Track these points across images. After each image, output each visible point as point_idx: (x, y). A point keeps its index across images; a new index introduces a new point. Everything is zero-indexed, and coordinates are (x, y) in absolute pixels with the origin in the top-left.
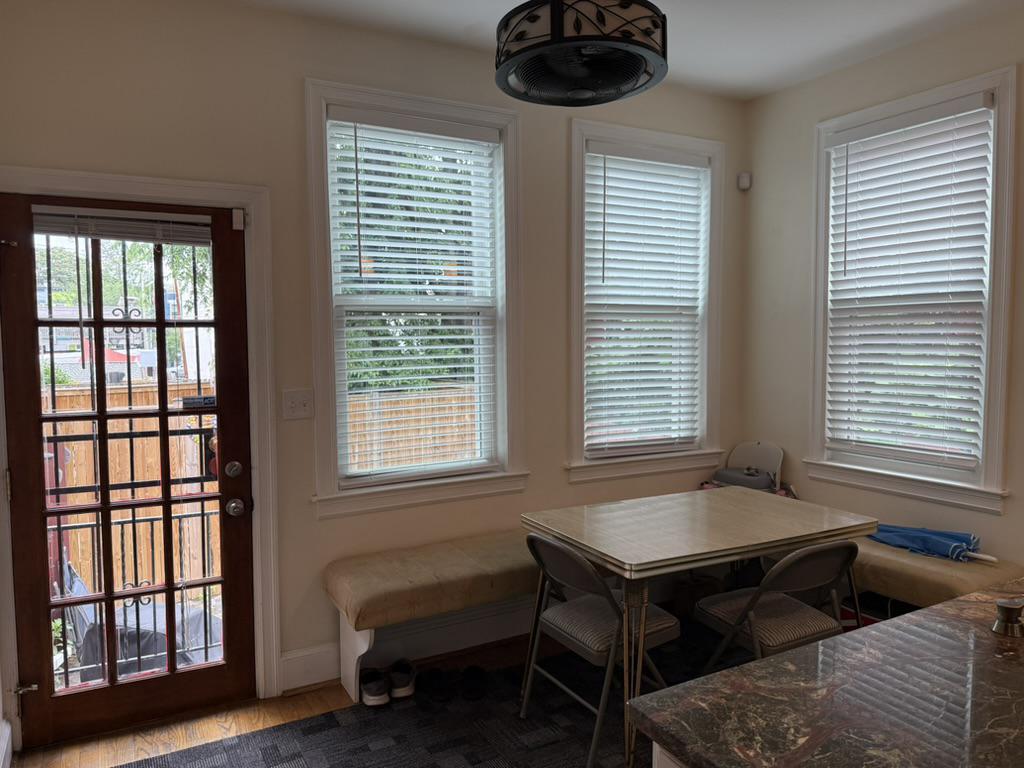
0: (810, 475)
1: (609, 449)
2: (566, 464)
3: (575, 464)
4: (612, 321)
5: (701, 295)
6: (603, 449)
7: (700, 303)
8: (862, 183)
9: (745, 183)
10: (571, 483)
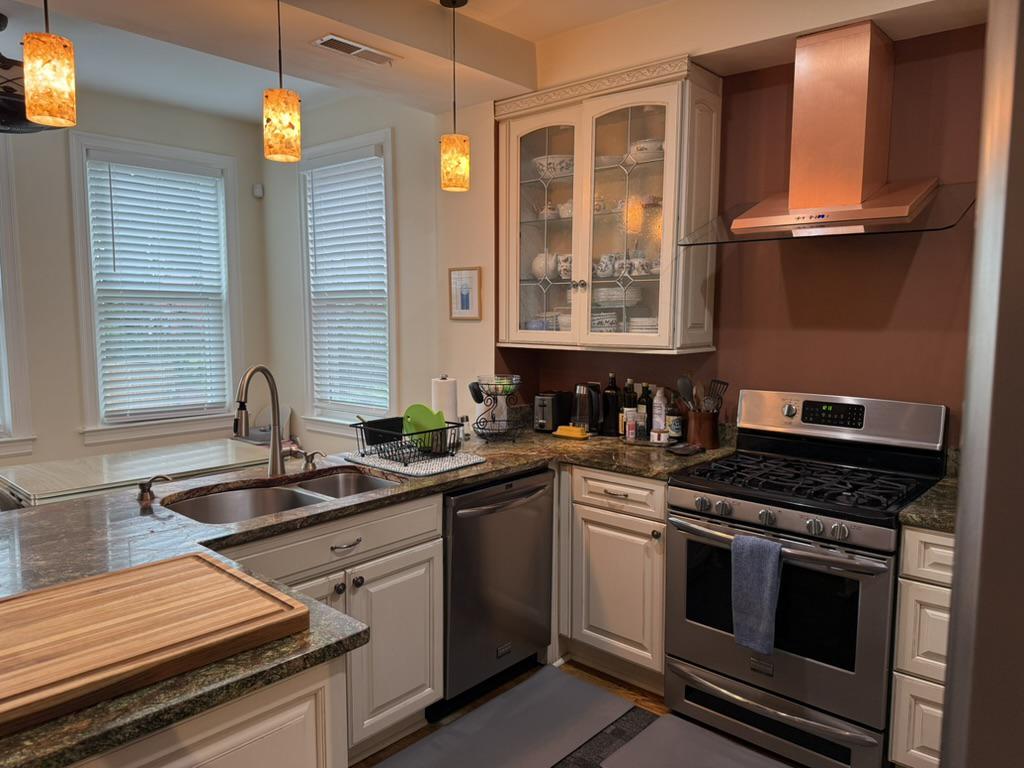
0: (309, 428)
1: (131, 415)
2: (80, 429)
3: (88, 429)
4: (133, 304)
5: (224, 283)
6: (125, 415)
7: (224, 290)
8: (325, 209)
9: (258, 192)
10: (86, 445)
